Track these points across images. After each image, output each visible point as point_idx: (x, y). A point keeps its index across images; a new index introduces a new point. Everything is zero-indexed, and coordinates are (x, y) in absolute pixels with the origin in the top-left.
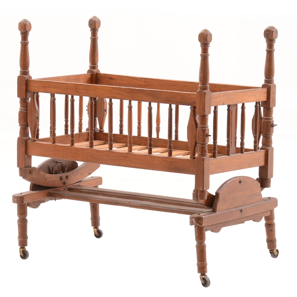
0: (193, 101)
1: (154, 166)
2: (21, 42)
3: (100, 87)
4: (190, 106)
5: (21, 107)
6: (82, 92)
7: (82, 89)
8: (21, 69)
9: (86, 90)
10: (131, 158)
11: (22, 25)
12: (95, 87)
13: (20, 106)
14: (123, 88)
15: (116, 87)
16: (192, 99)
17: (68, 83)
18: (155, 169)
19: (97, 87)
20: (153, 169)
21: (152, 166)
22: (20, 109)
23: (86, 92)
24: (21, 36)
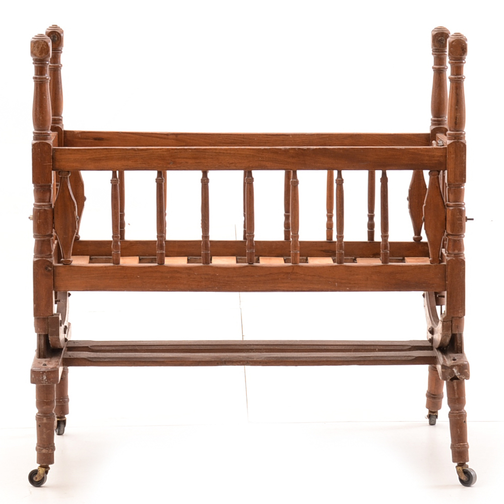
0: (436, 162)
1: (355, 283)
2: (35, 78)
3: (229, 152)
4: (429, 171)
5: (35, 202)
6: (186, 162)
7: (186, 158)
8: (35, 130)
9: (195, 158)
10: (301, 274)
11: (43, 45)
12: (217, 151)
13: (35, 199)
14: (281, 149)
15: (265, 149)
16: (434, 157)
17: (152, 149)
18: (356, 289)
19: (221, 151)
20: (351, 289)
21: (350, 284)
22: (34, 205)
23: (196, 163)
24: (35, 67)
